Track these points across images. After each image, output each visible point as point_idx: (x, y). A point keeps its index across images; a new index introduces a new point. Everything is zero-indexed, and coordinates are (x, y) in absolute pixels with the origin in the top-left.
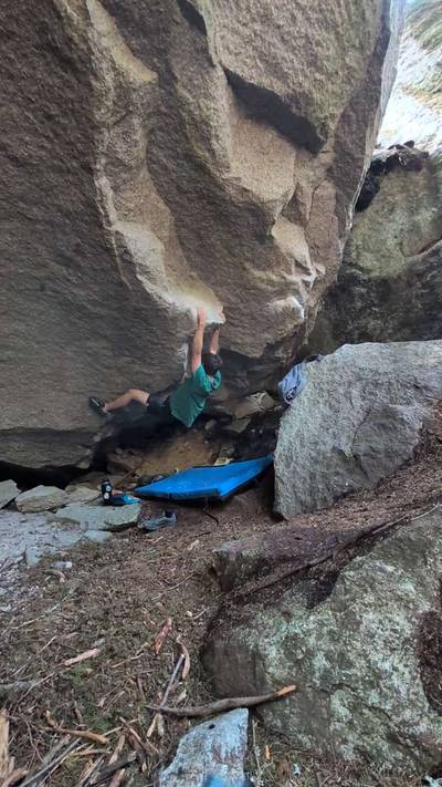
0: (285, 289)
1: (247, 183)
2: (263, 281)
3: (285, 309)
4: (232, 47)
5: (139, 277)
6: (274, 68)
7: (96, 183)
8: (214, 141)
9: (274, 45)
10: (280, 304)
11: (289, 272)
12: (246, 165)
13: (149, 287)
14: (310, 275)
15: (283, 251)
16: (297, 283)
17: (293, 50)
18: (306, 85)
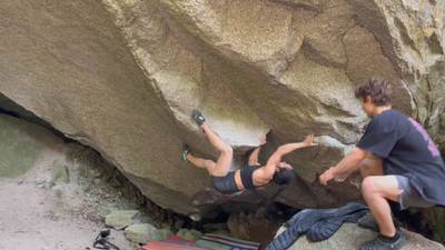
7: (134, 53)
11: (317, 114)
13: (179, 115)
14: (353, 116)
15: (306, 94)
16: (328, 125)
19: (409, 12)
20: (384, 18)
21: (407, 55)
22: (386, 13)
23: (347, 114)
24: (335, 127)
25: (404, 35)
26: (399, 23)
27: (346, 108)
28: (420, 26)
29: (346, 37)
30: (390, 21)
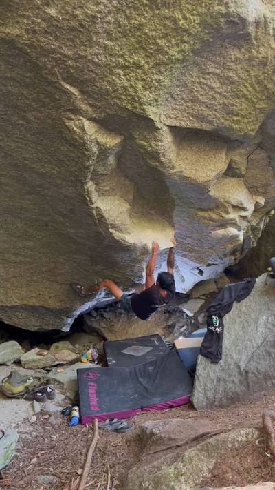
0: (224, 224)
1: (187, 173)
2: (205, 218)
3: (224, 236)
4: (172, 116)
5: (110, 230)
6: (201, 119)
7: (85, 187)
8: (162, 158)
9: (201, 110)
11: (228, 213)
12: (187, 162)
13: (118, 235)
14: (247, 210)
15: (221, 200)
16: (234, 219)
17: (215, 110)
18: (227, 123)
23: (245, 209)
24: (237, 220)
27: (245, 206)
29: (252, 156)
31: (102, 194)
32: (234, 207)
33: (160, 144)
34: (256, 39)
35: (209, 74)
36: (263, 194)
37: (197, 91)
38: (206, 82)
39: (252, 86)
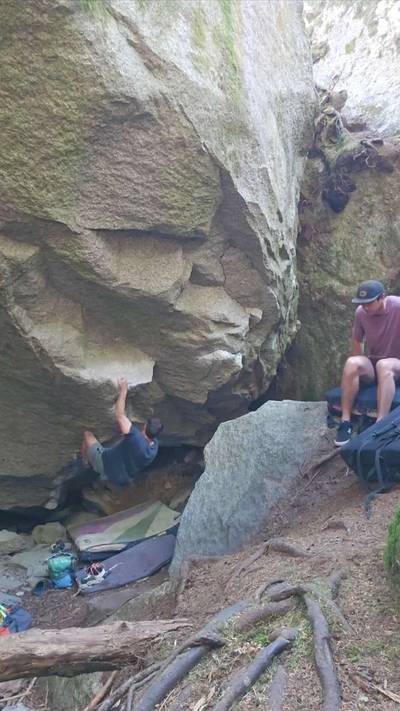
0: (209, 345)
1: (136, 284)
2: (184, 341)
3: (214, 362)
4: (92, 217)
5: (57, 365)
6: (131, 217)
7: (10, 313)
8: (96, 269)
9: (126, 207)
10: (208, 357)
11: (210, 332)
12: (133, 271)
13: (67, 371)
14: (238, 326)
15: (197, 316)
16: (220, 339)
17: (143, 205)
18: (163, 219)
19: (272, 231)
20: (258, 240)
21: (272, 265)
22: (259, 236)
23: (233, 326)
24: (226, 339)
25: (269, 250)
26: (266, 241)
27: (232, 321)
28: (277, 241)
29: (224, 258)
30: (262, 241)
31: (39, 321)
32: (216, 323)
33: (86, 251)
34: (162, 119)
35: (119, 163)
36: (258, 304)
37: (113, 185)
38: (119, 173)
39: (178, 172)
